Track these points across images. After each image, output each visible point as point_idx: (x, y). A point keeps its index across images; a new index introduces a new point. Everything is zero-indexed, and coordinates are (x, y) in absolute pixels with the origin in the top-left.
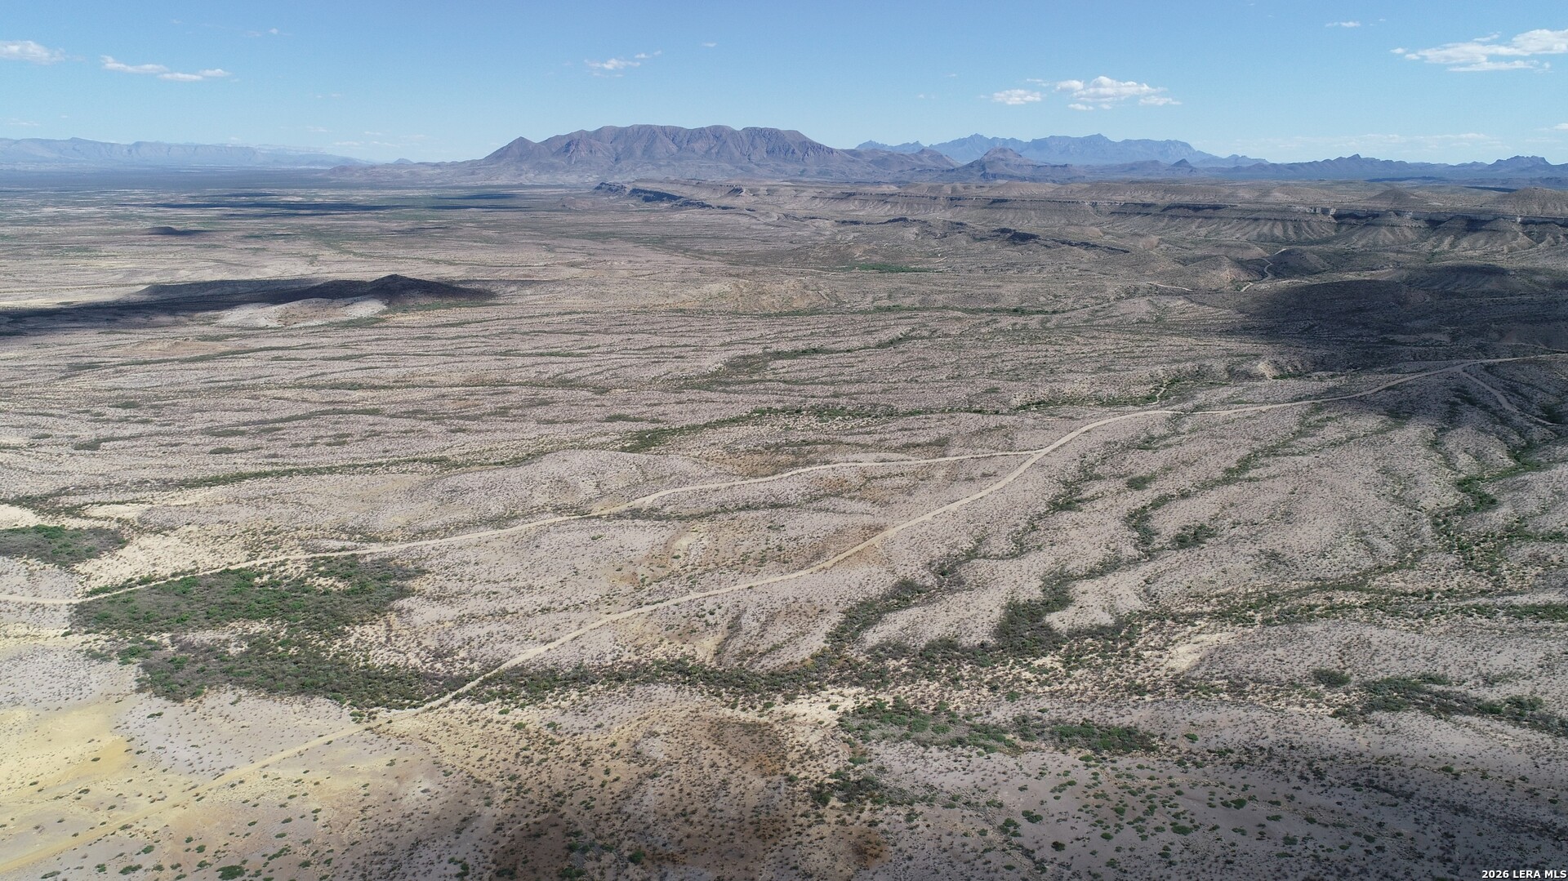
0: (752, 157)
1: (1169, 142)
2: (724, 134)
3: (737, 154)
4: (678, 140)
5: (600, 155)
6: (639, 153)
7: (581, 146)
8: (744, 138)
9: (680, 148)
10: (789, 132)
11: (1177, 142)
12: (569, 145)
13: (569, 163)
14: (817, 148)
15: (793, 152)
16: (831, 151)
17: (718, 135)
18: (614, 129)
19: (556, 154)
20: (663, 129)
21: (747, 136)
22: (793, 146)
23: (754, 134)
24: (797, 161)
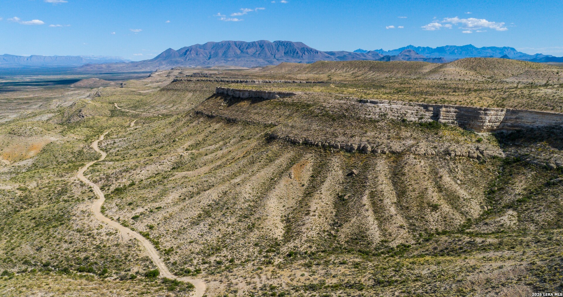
0: (276, 56)
1: (505, 48)
2: (264, 45)
3: (269, 54)
4: (242, 48)
5: (201, 56)
6: (220, 55)
7: (193, 52)
8: (274, 46)
9: (242, 52)
10: (297, 43)
11: (509, 48)
12: (187, 51)
13: (185, 60)
14: (310, 51)
15: (297, 53)
16: (317, 52)
17: (262, 45)
18: (213, 43)
19: (181, 56)
20: (235, 43)
21: (276, 45)
22: (298, 50)
23: (279, 44)
24: (299, 58)
